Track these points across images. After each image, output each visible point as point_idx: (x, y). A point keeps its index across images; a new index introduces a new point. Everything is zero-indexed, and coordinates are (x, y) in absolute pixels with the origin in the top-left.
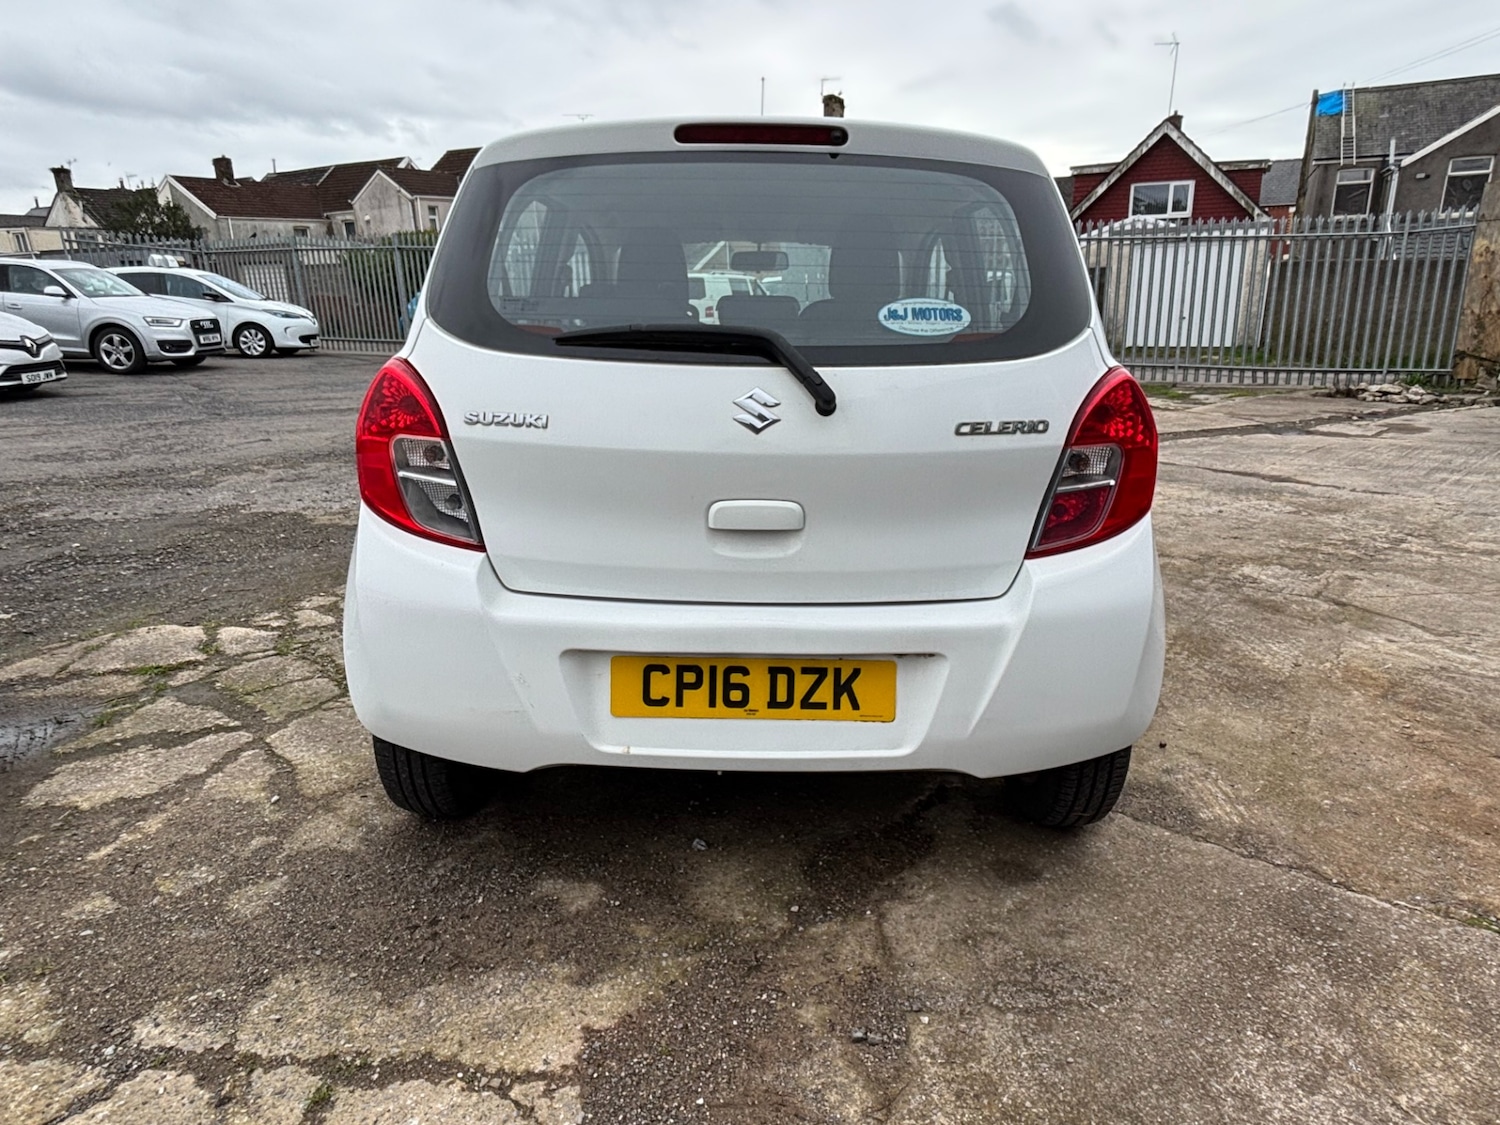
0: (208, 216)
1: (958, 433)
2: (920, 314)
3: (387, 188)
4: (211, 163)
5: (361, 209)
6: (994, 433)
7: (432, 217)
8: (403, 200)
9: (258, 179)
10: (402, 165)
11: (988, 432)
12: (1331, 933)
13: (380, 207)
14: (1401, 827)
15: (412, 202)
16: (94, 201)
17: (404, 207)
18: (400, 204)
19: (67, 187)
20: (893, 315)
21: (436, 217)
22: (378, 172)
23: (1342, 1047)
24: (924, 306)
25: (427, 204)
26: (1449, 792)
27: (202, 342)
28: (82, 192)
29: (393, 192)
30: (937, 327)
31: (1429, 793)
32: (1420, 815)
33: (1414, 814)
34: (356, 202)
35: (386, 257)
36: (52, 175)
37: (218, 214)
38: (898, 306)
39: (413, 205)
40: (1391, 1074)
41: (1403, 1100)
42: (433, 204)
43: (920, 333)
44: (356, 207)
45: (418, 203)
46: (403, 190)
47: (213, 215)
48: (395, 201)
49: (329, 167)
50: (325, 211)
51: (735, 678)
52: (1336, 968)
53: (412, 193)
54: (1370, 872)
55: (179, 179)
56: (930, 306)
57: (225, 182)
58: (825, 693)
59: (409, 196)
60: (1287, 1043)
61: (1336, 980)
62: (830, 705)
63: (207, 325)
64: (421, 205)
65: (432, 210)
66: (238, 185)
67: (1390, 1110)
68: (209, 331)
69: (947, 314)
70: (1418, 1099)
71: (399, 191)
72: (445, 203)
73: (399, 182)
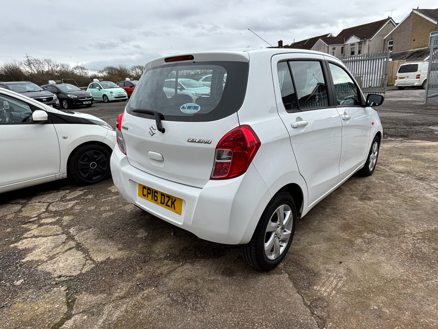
1: (188, 141)
2: (189, 107)
3: (321, 43)
6: (197, 142)
7: (334, 51)
8: (325, 47)
10: (328, 36)
11: (195, 142)
15: (328, 47)
17: (325, 49)
18: (324, 48)
20: (183, 108)
21: (335, 51)
22: (320, 39)
24: (190, 105)
25: (332, 47)
29: (323, 45)
30: (192, 111)
34: (312, 49)
38: (185, 105)
39: (328, 48)
42: (334, 47)
43: (187, 113)
45: (330, 47)
46: (326, 44)
48: (323, 47)
49: (308, 39)
51: (156, 194)
53: (329, 44)
56: (192, 105)
57: (280, 47)
58: (169, 203)
59: (327, 45)
62: (170, 207)
65: (334, 49)
69: (196, 108)
71: (325, 44)
72: (339, 46)
73: (325, 42)
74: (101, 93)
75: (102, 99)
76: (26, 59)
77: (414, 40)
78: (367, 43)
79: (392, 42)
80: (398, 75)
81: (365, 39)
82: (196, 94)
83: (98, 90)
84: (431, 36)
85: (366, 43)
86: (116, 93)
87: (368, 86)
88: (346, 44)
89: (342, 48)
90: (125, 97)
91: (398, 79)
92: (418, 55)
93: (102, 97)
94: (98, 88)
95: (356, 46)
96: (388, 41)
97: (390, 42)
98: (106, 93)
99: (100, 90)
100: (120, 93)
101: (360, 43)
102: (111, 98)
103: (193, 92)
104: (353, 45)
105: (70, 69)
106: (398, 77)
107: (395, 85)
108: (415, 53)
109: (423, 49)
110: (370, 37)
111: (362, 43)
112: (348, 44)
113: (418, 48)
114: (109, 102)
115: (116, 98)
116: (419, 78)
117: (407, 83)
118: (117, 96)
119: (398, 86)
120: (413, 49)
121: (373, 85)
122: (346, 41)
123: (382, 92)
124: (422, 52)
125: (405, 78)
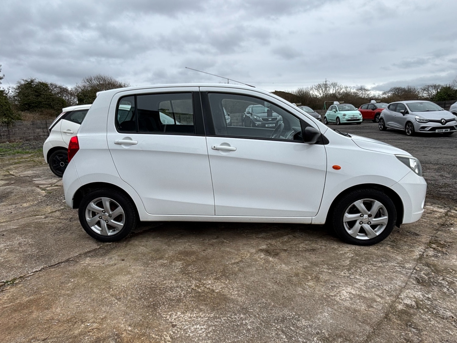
12: (38, 259)
14: (49, 288)
23: (20, 249)
26: (47, 309)
31: (52, 304)
32: (48, 295)
33: (50, 294)
40: (11, 251)
41: (7, 250)
52: (31, 256)
54: (44, 275)
60: (28, 245)
61: (29, 254)
67: (8, 247)
70: (6, 251)
74: (336, 115)
75: (335, 121)
76: (325, 83)
82: (420, 120)
83: (334, 112)
86: (349, 116)
90: (359, 120)
93: (335, 119)
94: (334, 110)
98: (339, 115)
99: (335, 112)
100: (353, 116)
102: (343, 120)
103: (416, 117)
105: (353, 91)
114: (340, 124)
115: (348, 120)
118: (350, 119)
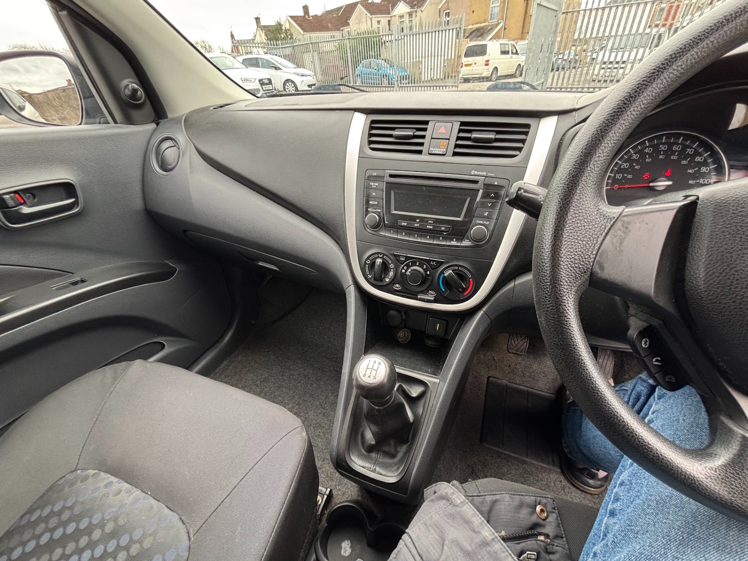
0: (300, 33)
3: (362, 13)
4: (302, 8)
5: (352, 25)
7: (378, 26)
8: (368, 19)
9: (319, 15)
13: (359, 23)
15: (371, 19)
16: (267, 30)
17: (368, 22)
18: (366, 21)
19: (260, 25)
21: (380, 26)
22: (358, 6)
25: (377, 19)
27: (264, 89)
28: (264, 26)
29: (364, 15)
34: (351, 22)
35: (359, 41)
36: (255, 20)
37: (304, 32)
42: (379, 19)
44: (351, 24)
45: (373, 19)
46: (368, 14)
47: (302, 32)
48: (364, 20)
49: (343, 6)
50: (341, 27)
53: (371, 14)
55: (291, 17)
57: (307, 17)
59: (370, 16)
63: (266, 81)
64: (375, 20)
65: (379, 22)
66: (311, 18)
68: (267, 84)
71: (366, 14)
72: (384, 18)
73: (367, 10)
77: (473, 11)
78: (419, 13)
79: (449, 13)
80: (464, 60)
81: (416, 7)
84: (491, 6)
85: (417, 14)
87: (429, 77)
88: (393, 15)
89: (389, 21)
91: (464, 66)
92: (479, 34)
95: (406, 19)
96: (444, 11)
97: (446, 13)
101: (410, 14)
104: (401, 17)
106: (464, 63)
107: (461, 75)
108: (474, 31)
109: (482, 25)
110: (422, 6)
111: (412, 15)
112: (395, 16)
113: (477, 23)
116: (487, 65)
117: (475, 72)
119: (465, 77)
120: (473, 25)
121: (435, 76)
122: (392, 10)
123: (455, 85)
124: (482, 30)
125: (472, 65)
